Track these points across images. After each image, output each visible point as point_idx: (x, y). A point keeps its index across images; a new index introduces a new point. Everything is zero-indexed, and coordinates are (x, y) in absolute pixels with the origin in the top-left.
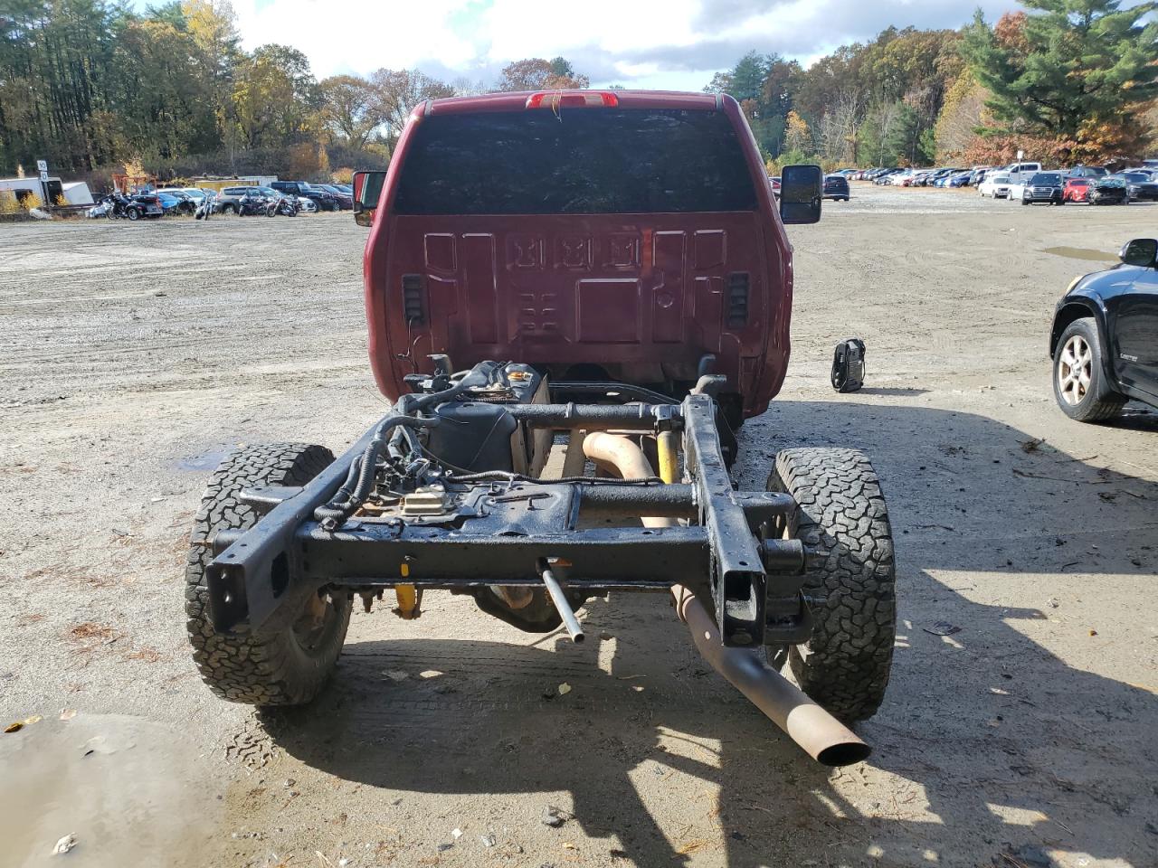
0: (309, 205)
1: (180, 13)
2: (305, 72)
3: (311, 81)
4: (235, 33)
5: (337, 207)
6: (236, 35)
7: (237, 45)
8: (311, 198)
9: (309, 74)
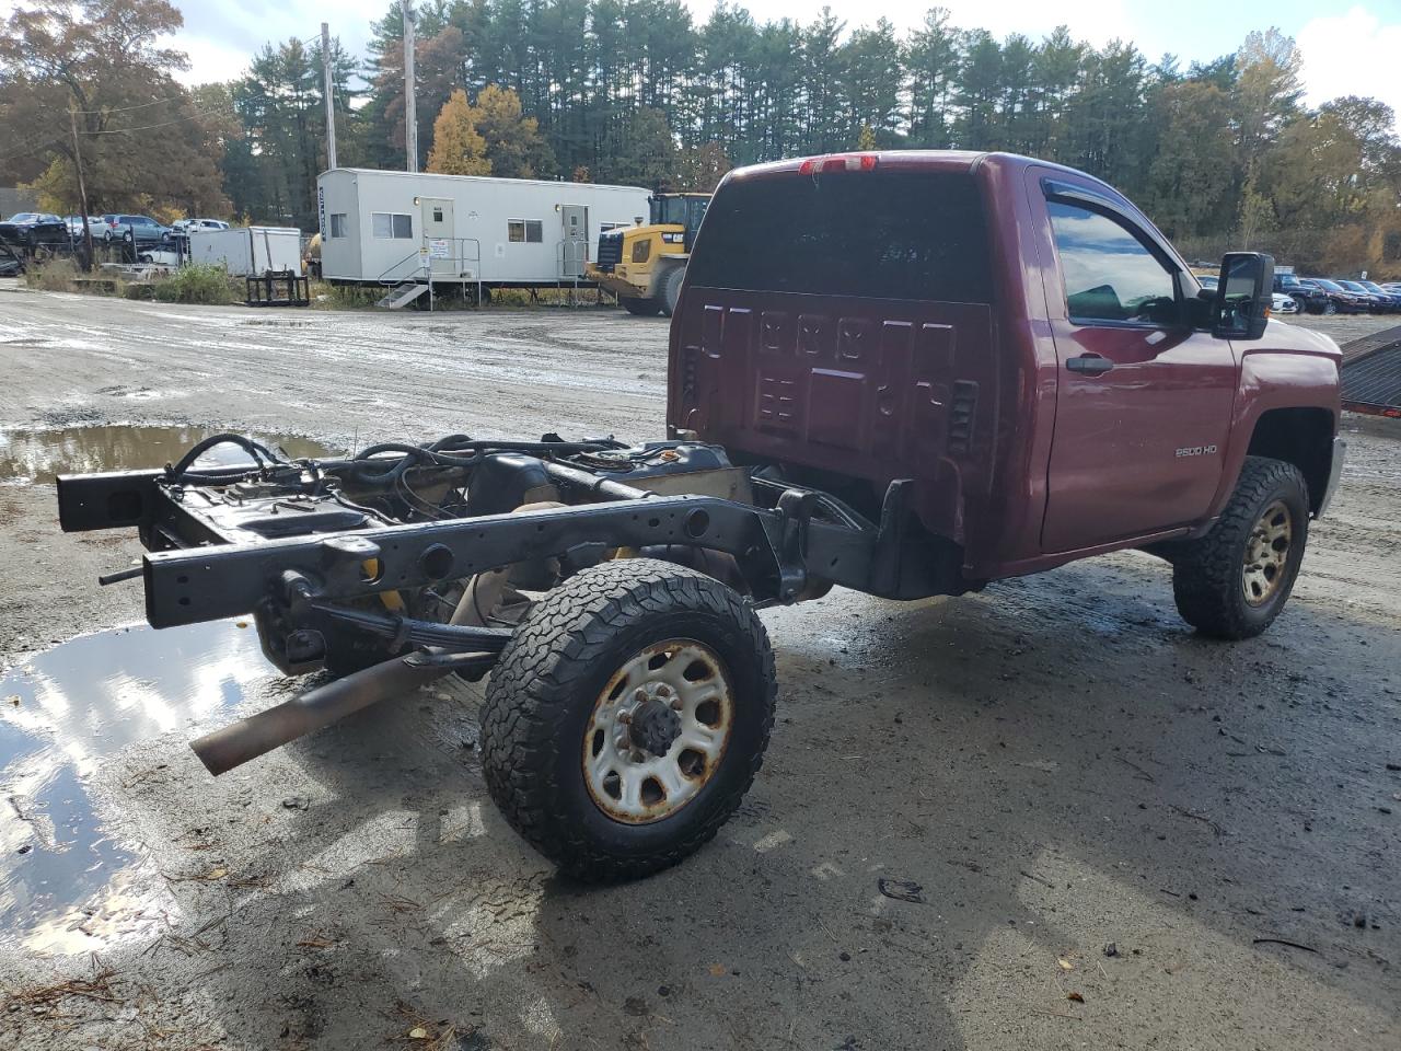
0: (1285, 304)
1: (1230, 69)
2: (1386, 131)
3: (1391, 143)
4: (1299, 85)
5: (1331, 309)
6: (1298, 89)
7: (1298, 102)
8: (1292, 296)
9: (1390, 134)
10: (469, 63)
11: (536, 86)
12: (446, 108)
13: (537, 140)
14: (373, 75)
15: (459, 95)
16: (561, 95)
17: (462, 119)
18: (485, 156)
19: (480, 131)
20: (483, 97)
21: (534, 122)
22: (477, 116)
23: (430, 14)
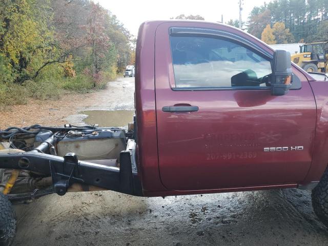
10: (272, 18)
11: (291, 20)
12: (265, 30)
13: (289, 34)
14: (248, 24)
15: (268, 26)
16: (297, 22)
17: (269, 32)
18: (274, 40)
19: (274, 34)
20: (275, 26)
21: (289, 29)
22: (273, 30)
23: (263, 8)
